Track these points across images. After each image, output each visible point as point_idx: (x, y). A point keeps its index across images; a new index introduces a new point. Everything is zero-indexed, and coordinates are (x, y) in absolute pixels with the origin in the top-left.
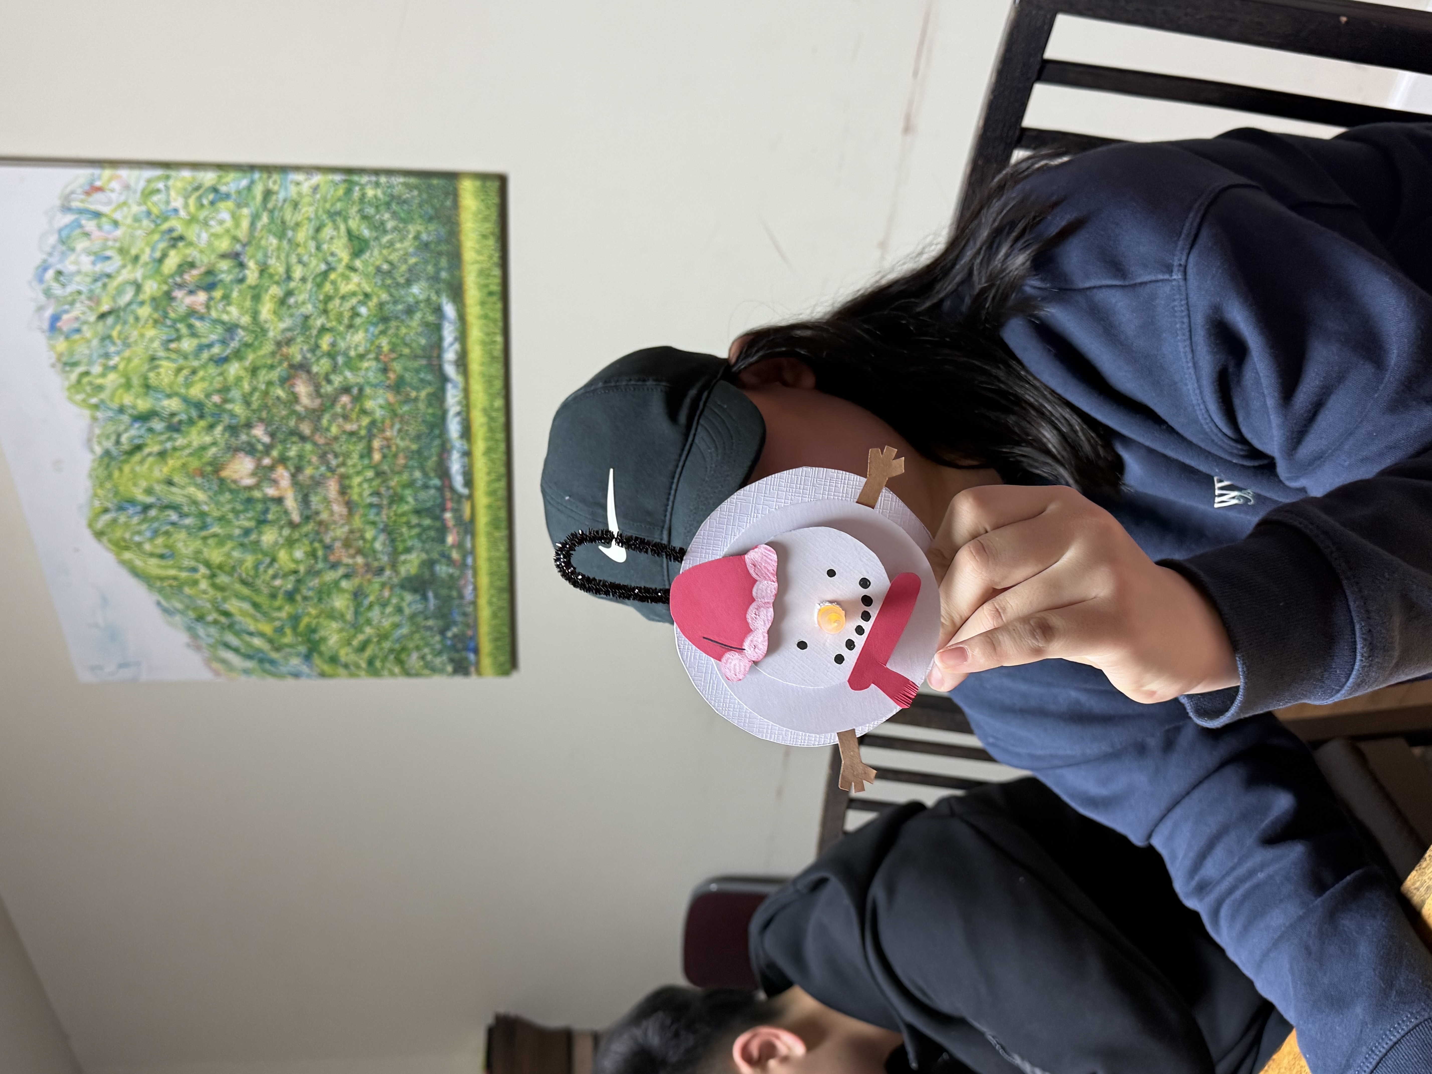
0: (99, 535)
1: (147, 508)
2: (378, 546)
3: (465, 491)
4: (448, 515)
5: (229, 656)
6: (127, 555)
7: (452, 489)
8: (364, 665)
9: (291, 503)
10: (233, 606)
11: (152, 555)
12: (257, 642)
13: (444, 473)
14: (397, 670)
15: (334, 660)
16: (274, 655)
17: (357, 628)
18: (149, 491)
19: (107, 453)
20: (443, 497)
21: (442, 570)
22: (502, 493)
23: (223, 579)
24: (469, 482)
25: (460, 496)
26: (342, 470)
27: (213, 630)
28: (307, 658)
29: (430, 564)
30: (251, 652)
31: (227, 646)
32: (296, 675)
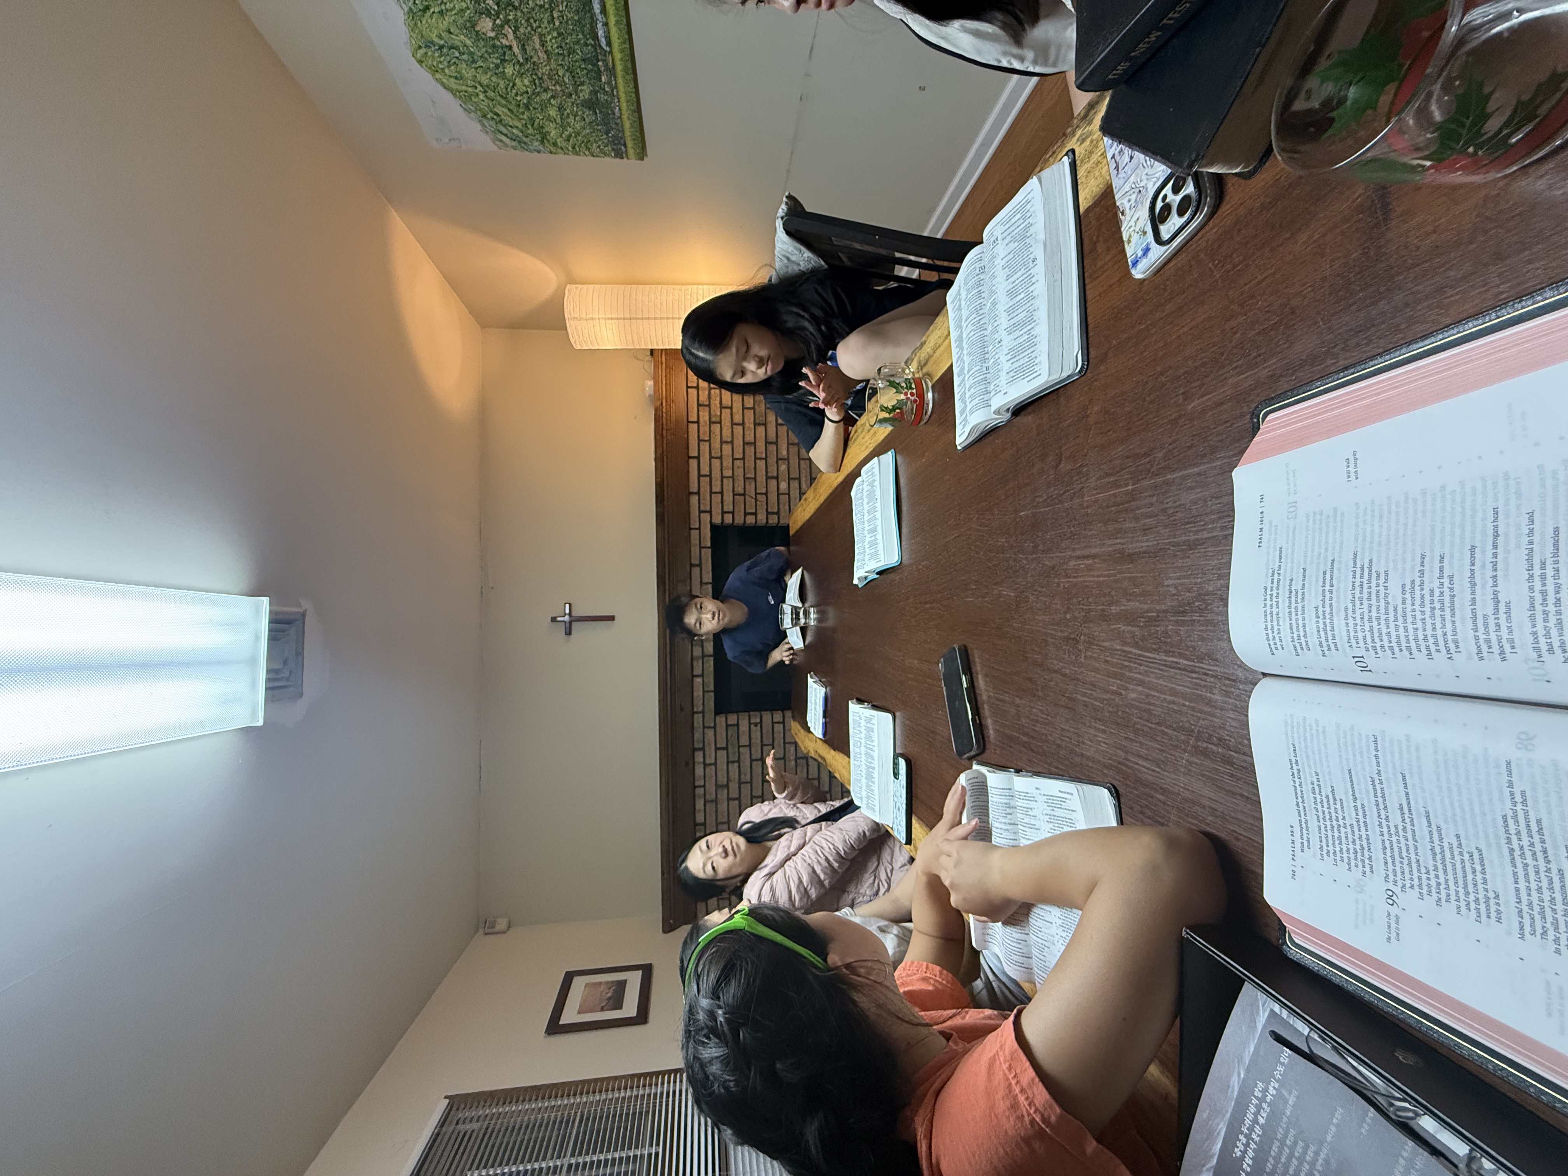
0: (420, 62)
1: (441, 47)
2: (567, 81)
3: (608, 49)
4: (600, 63)
5: (503, 138)
6: (438, 76)
7: (600, 46)
8: (570, 149)
9: (516, 50)
10: (499, 110)
11: (450, 76)
12: (515, 131)
13: (595, 37)
14: (587, 153)
15: (555, 144)
16: (525, 139)
17: (564, 127)
18: (440, 37)
19: (411, 9)
20: (596, 51)
21: (602, 97)
22: (628, 51)
23: (490, 94)
24: (609, 44)
25: (605, 51)
26: (540, 30)
27: (492, 123)
28: (542, 142)
29: (595, 93)
30: (514, 137)
31: (501, 133)
32: (539, 152)
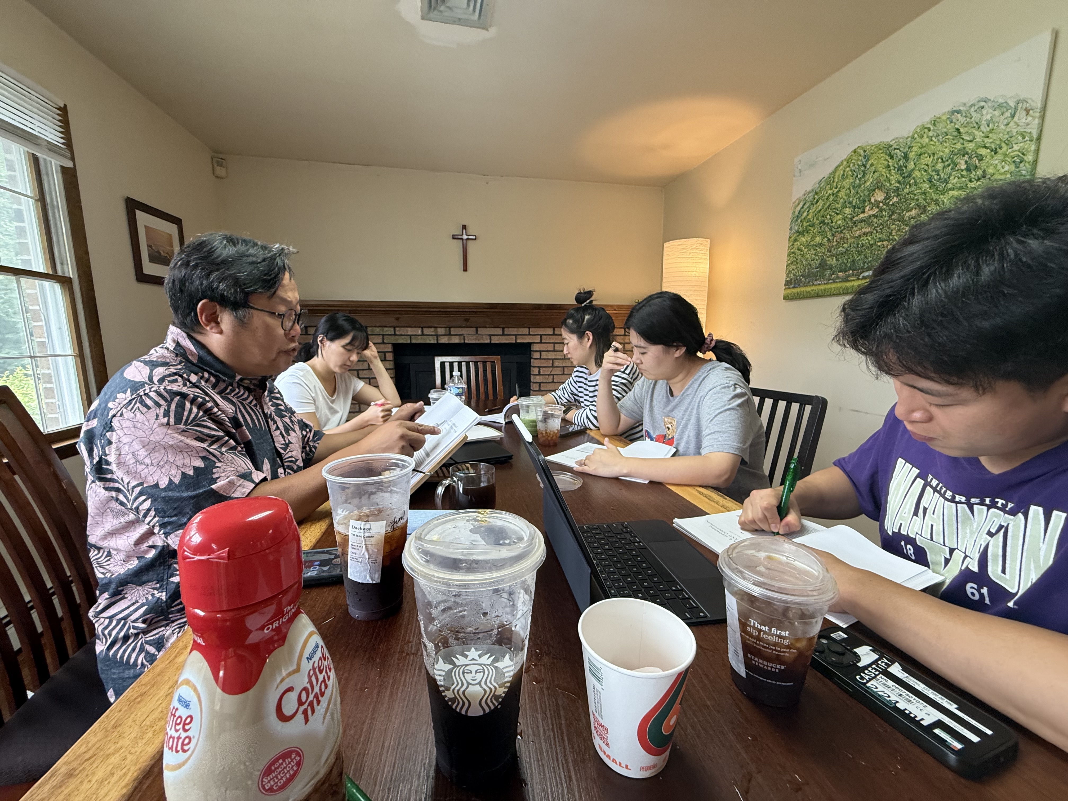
0: (855, 151)
1: (864, 166)
2: (841, 249)
3: (861, 277)
4: (851, 272)
5: (801, 205)
6: (845, 163)
8: (792, 251)
9: (862, 216)
10: (820, 204)
11: (844, 171)
12: (805, 214)
14: (789, 262)
15: (796, 240)
16: (799, 221)
17: (807, 246)
18: (872, 165)
19: (891, 146)
20: (859, 269)
21: (828, 273)
23: (832, 198)
26: (875, 232)
27: (811, 198)
28: (797, 232)
29: (831, 268)
30: (801, 213)
31: (804, 204)
32: (791, 229)
